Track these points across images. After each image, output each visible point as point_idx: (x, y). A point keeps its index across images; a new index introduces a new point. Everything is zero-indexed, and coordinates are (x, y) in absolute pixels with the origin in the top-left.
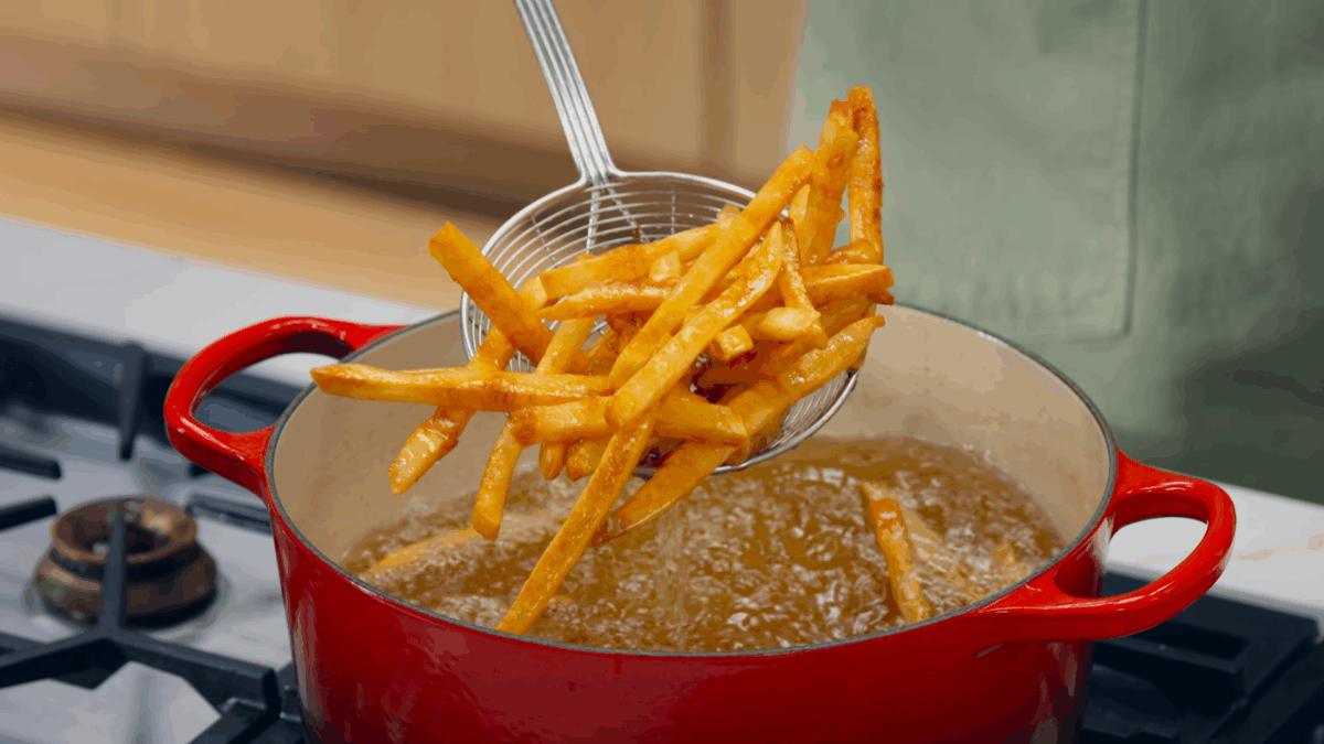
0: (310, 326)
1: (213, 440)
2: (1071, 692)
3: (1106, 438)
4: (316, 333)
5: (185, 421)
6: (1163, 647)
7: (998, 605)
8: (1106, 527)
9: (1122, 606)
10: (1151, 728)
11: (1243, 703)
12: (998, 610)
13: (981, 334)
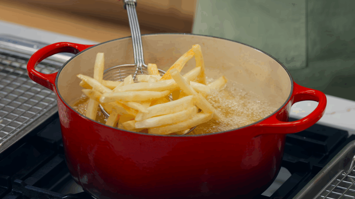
0: (68, 45)
1: (41, 76)
2: (280, 149)
3: (290, 78)
4: (69, 47)
5: (32, 70)
6: (305, 138)
7: (260, 124)
8: (290, 103)
9: (295, 124)
10: (302, 160)
11: (327, 154)
12: (261, 125)
13: (255, 49)
